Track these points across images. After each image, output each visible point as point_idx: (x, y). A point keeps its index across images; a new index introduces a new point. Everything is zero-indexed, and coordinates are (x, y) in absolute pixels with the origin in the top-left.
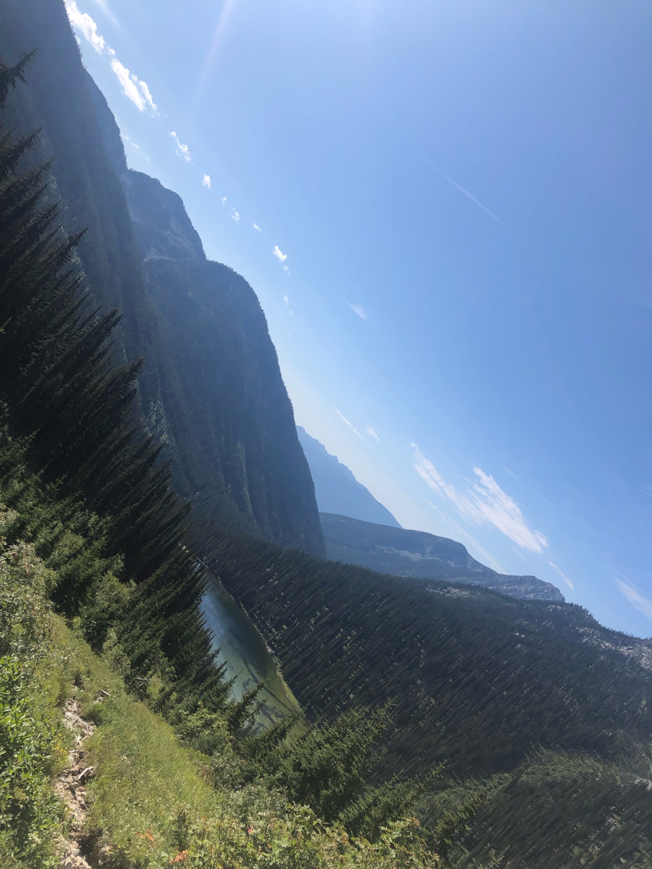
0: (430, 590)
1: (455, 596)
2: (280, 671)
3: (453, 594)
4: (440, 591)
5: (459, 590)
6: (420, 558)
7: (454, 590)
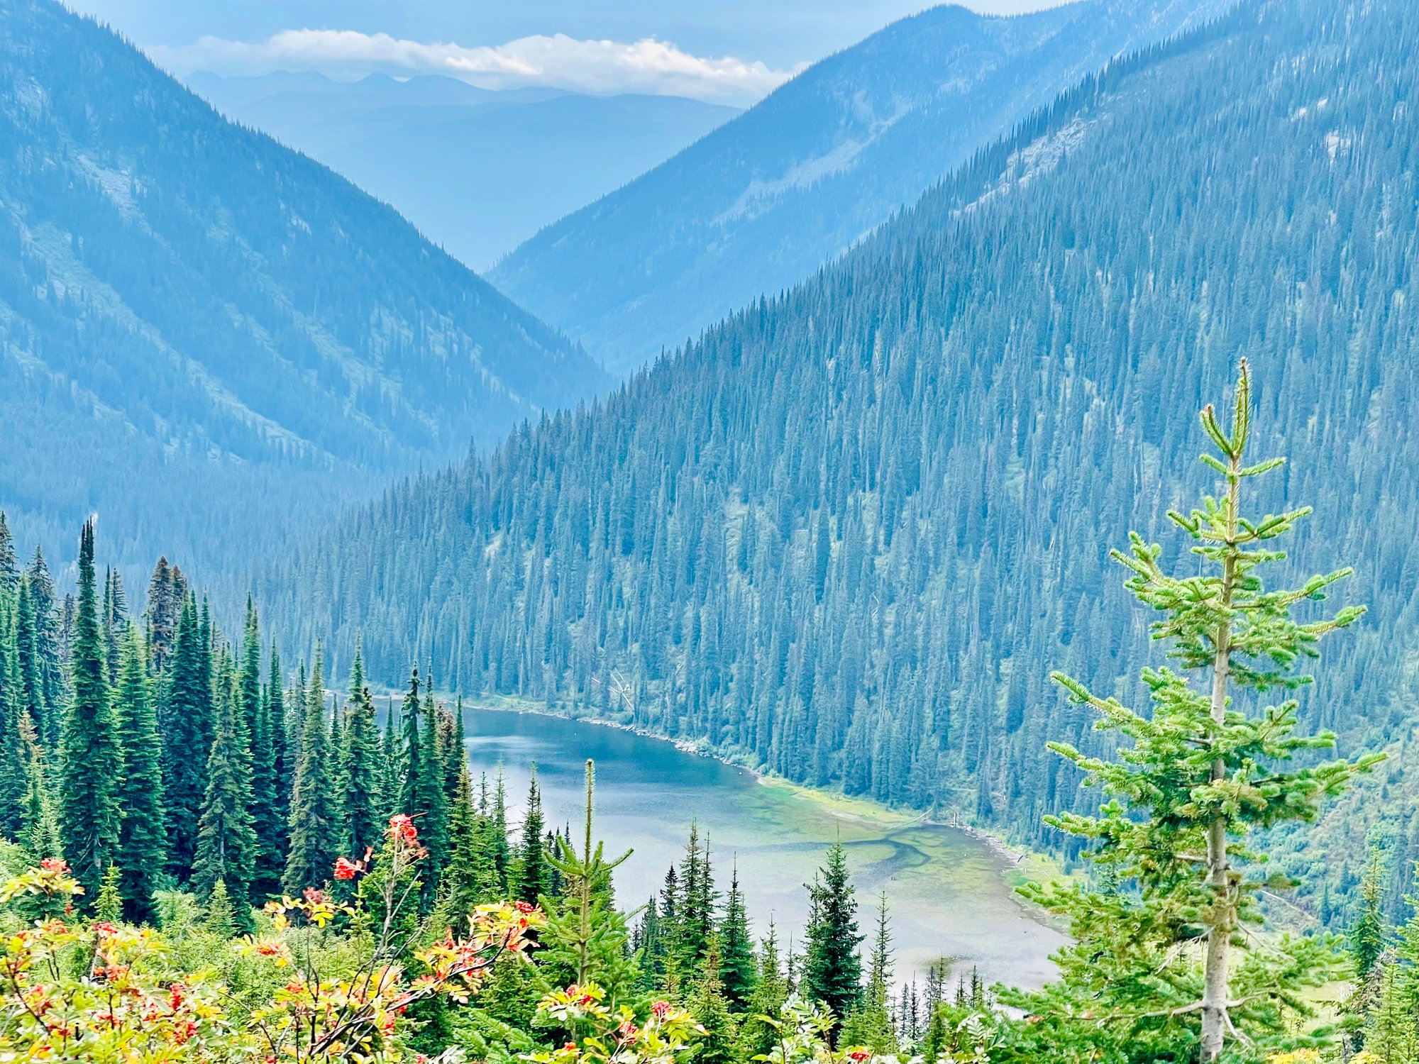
0: (968, 209)
1: (1049, 166)
2: (765, 773)
3: (1037, 165)
4: (995, 186)
5: (1045, 139)
6: (859, 148)
7: (1031, 153)
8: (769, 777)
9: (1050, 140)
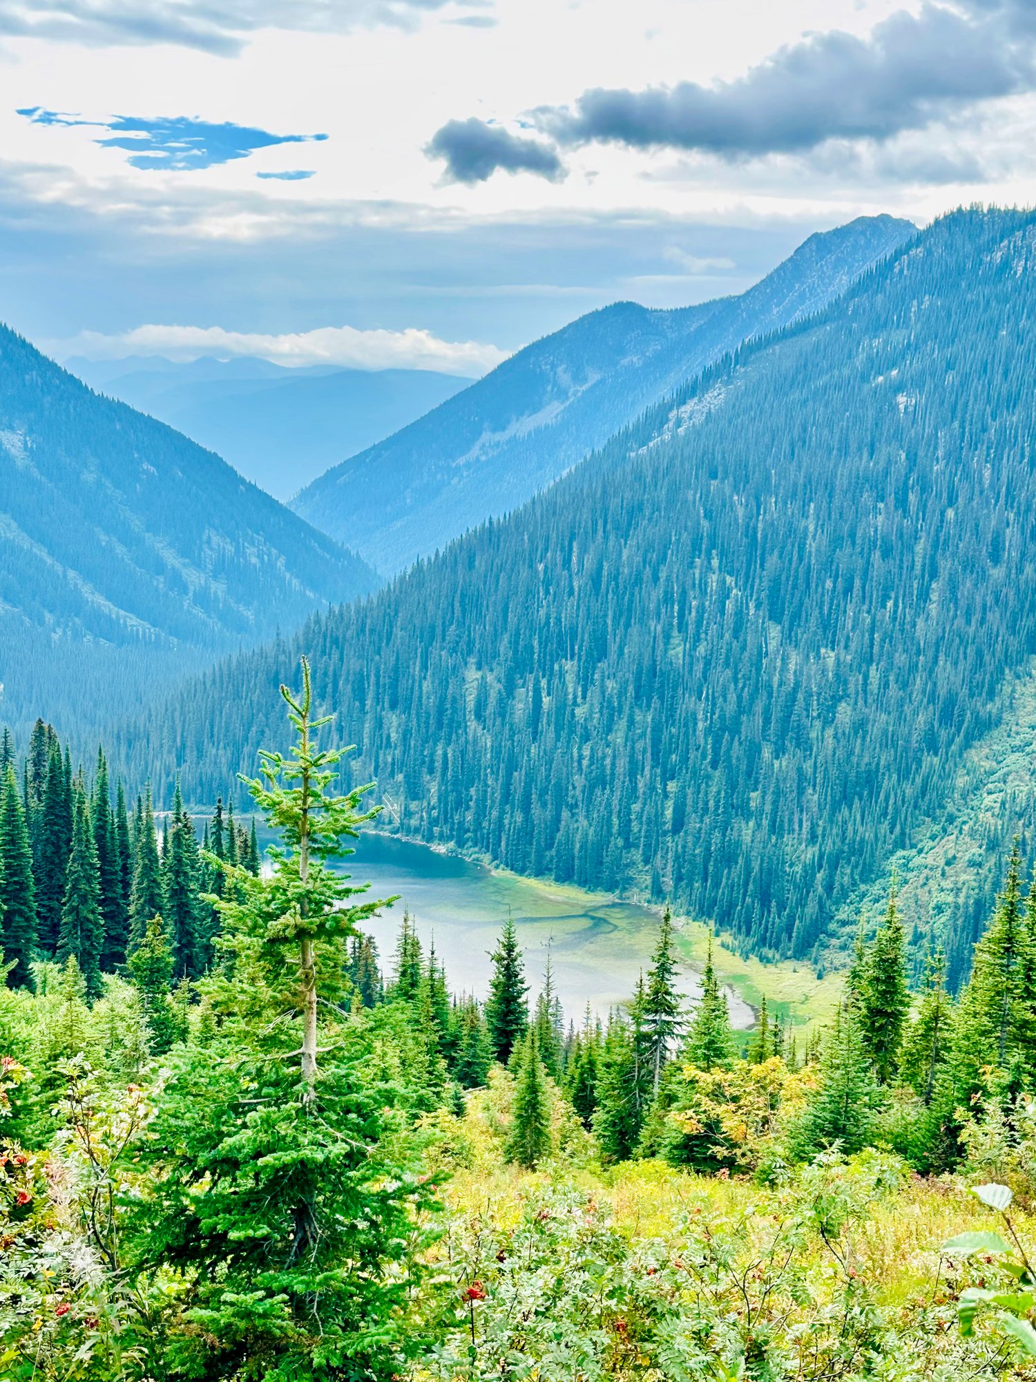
2: (497, 867)
4: (660, 434)
5: (696, 400)
6: (562, 407)
7: (686, 410)
8: (499, 871)
9: (700, 401)
